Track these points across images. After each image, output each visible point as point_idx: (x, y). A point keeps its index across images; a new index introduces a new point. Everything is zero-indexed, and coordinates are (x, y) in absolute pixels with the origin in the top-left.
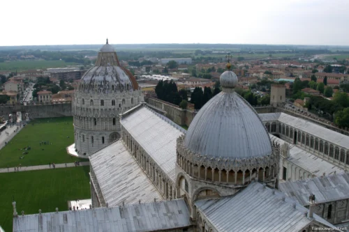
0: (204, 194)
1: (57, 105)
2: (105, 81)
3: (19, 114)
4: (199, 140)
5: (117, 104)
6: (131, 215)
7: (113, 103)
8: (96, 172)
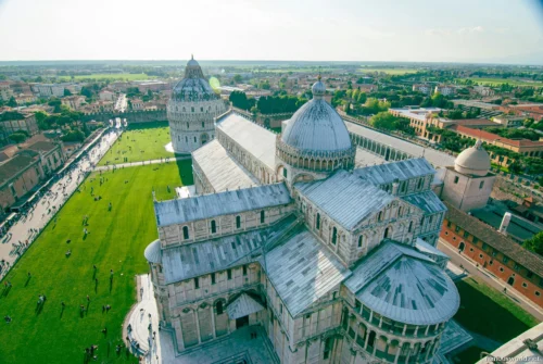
0: (301, 178)
1: (150, 112)
2: (194, 92)
3: (118, 120)
4: (297, 137)
5: (205, 111)
6: (246, 196)
7: (202, 109)
8: (201, 165)
